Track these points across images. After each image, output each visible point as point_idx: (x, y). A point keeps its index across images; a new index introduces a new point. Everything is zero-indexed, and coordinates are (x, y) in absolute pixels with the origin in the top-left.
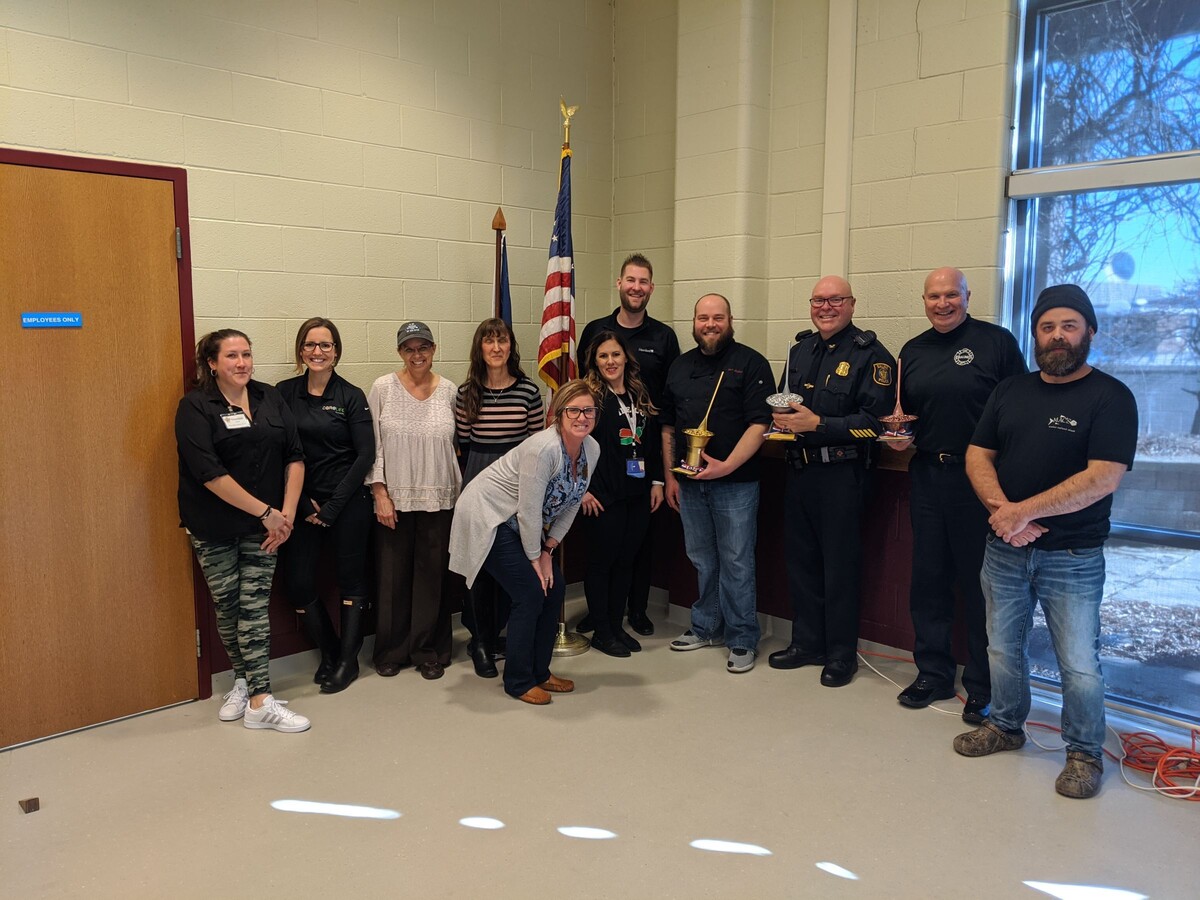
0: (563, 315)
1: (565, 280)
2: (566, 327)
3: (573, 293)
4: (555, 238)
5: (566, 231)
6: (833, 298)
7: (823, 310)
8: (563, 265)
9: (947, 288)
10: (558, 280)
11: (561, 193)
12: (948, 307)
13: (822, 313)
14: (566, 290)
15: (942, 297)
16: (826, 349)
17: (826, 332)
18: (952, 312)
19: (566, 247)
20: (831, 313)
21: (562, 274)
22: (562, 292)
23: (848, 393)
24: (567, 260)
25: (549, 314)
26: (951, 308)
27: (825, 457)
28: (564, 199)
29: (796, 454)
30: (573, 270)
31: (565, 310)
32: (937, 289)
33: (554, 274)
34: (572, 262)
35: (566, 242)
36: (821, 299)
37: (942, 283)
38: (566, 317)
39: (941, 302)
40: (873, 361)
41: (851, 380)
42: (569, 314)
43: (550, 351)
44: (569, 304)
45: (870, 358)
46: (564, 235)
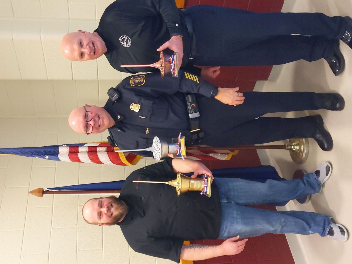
0: (96, 151)
1: (74, 149)
2: (104, 149)
3: (82, 145)
4: (47, 157)
5: (42, 150)
6: (86, 117)
7: (94, 125)
8: (64, 151)
9: (76, 47)
10: (74, 156)
11: (17, 154)
12: (89, 47)
13: (97, 126)
14: (80, 149)
15: (83, 50)
16: (121, 122)
17: (109, 124)
18: (93, 44)
19: (52, 150)
20: (97, 119)
21: (70, 152)
22: (82, 152)
23: (151, 102)
24: (61, 149)
25: (96, 160)
26: (91, 45)
27: (197, 115)
28: (20, 152)
29: (195, 137)
30: (67, 145)
31: (93, 149)
32: (76, 54)
33: (70, 158)
34: (62, 146)
35: (49, 150)
36: (87, 126)
37: (72, 51)
38: (98, 149)
39: (86, 50)
40: (129, 87)
41: (143, 101)
42: (96, 147)
43: (120, 160)
44: (89, 147)
45: (127, 89)
46: (45, 152)
